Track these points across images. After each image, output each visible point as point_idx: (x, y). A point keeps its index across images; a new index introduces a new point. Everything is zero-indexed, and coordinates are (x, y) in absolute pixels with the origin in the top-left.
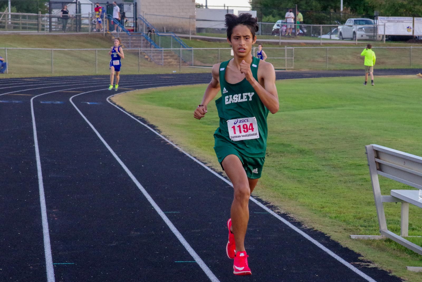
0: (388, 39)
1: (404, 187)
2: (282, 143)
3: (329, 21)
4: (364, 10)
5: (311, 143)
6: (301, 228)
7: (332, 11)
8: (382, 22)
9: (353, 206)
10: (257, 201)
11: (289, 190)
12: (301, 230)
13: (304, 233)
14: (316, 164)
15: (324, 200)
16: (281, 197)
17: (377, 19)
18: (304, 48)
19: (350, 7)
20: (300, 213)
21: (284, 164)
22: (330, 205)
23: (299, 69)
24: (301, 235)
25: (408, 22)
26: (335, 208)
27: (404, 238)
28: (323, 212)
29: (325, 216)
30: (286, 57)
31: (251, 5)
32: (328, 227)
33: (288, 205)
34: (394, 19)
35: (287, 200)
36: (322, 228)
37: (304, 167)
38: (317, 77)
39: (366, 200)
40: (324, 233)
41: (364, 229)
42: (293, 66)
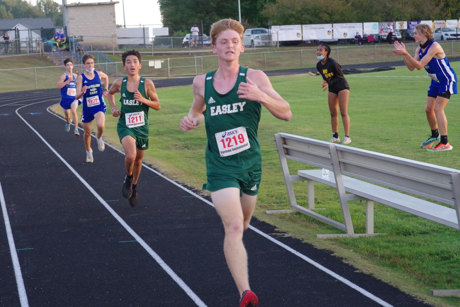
0: (281, 44)
1: (307, 168)
9: (265, 186)
27: (312, 210)
39: (276, 181)
41: (276, 205)
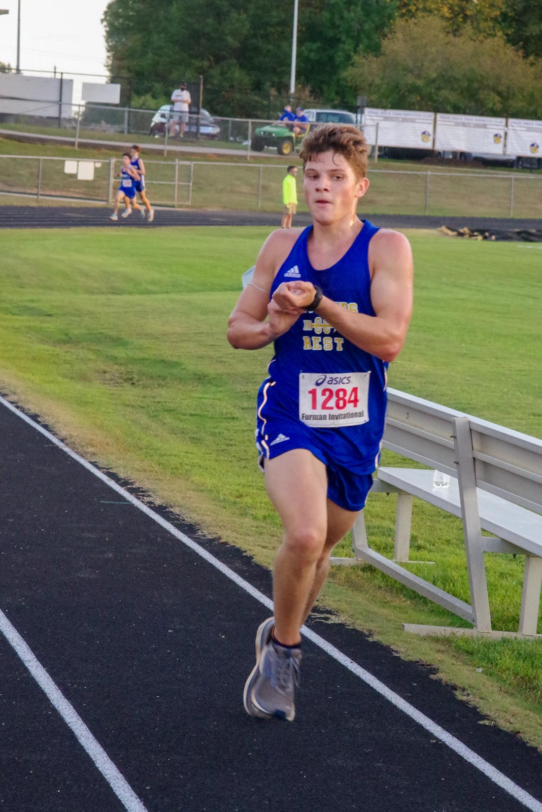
0: (382, 153)
2: (163, 359)
3: (267, 111)
4: (337, 93)
5: (221, 362)
6: (195, 538)
7: (273, 92)
8: (373, 120)
10: (108, 478)
11: (173, 457)
12: (194, 540)
13: (201, 547)
14: (230, 406)
15: (243, 481)
16: (156, 472)
17: (362, 112)
18: (214, 165)
19: (309, 86)
20: (194, 505)
21: (164, 404)
22: (254, 491)
23: (201, 207)
24: (195, 552)
25: (426, 121)
26: (264, 498)
27: (401, 564)
28: (242, 505)
29: (243, 514)
30: (177, 180)
31: (109, 70)
32: (248, 537)
33: (170, 488)
34: (396, 114)
35: (168, 478)
36: (236, 538)
37: (206, 411)
38: (237, 225)
40: (241, 549)
42: (190, 201)
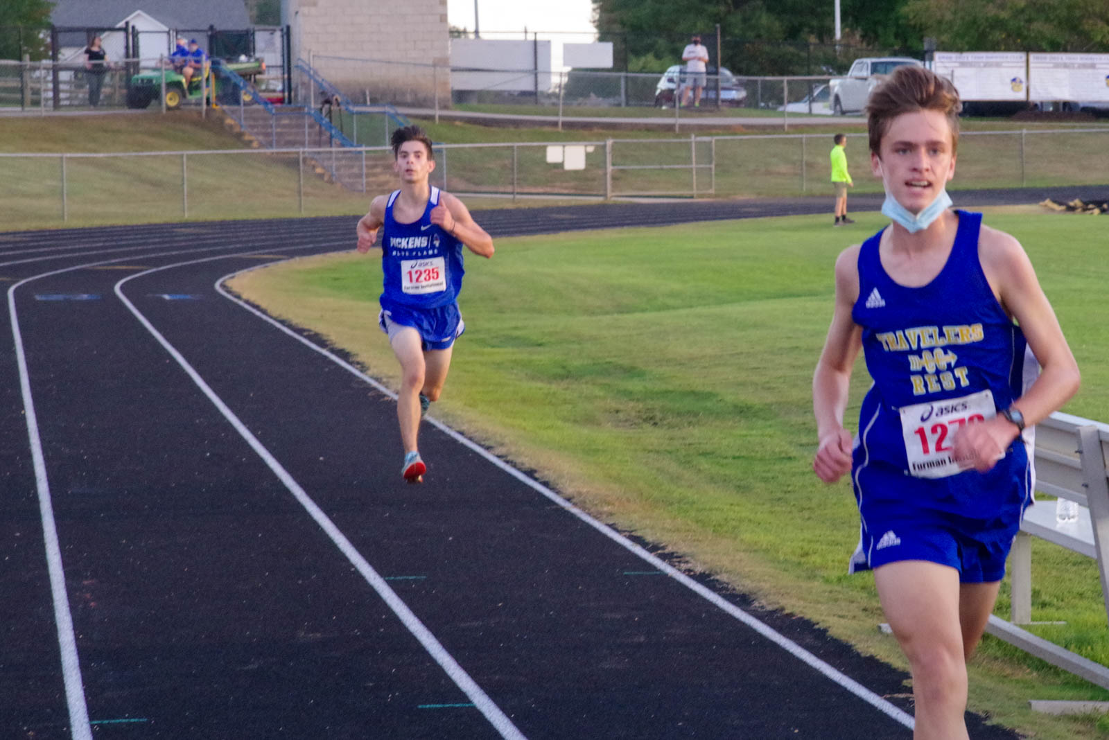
2: (691, 389)
3: (807, 65)
4: (897, 36)
5: (769, 388)
6: (750, 611)
7: (813, 39)
8: (945, 67)
10: (632, 544)
11: (714, 512)
12: (749, 614)
14: (783, 444)
15: (808, 535)
16: (694, 532)
17: (931, 59)
18: (742, 139)
19: (859, 29)
20: (747, 569)
21: (698, 445)
22: (824, 547)
23: (727, 195)
25: (1015, 65)
27: (1023, 627)
28: (808, 566)
29: (811, 577)
30: (694, 163)
31: (596, 27)
32: (819, 606)
33: (713, 550)
34: (976, 58)
35: (710, 538)
36: (805, 607)
37: (753, 451)
38: (777, 215)
40: (812, 620)
42: (713, 188)
